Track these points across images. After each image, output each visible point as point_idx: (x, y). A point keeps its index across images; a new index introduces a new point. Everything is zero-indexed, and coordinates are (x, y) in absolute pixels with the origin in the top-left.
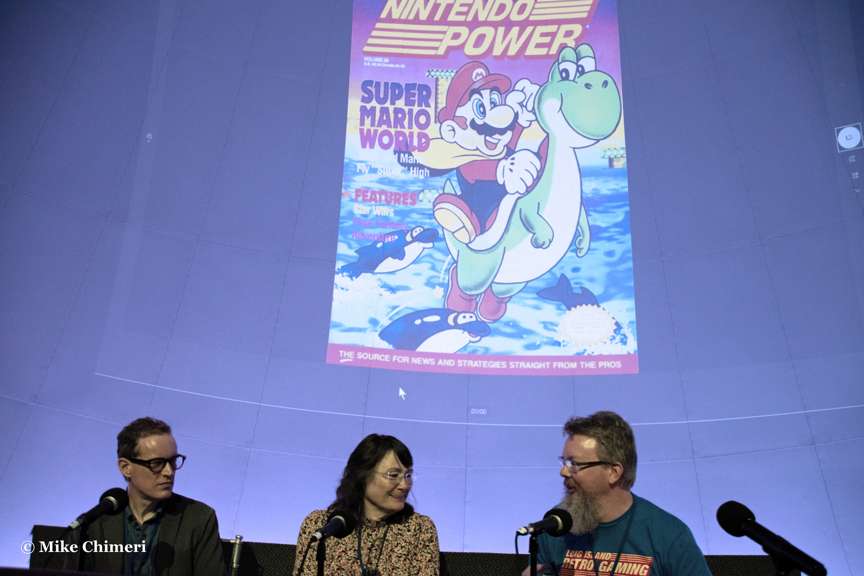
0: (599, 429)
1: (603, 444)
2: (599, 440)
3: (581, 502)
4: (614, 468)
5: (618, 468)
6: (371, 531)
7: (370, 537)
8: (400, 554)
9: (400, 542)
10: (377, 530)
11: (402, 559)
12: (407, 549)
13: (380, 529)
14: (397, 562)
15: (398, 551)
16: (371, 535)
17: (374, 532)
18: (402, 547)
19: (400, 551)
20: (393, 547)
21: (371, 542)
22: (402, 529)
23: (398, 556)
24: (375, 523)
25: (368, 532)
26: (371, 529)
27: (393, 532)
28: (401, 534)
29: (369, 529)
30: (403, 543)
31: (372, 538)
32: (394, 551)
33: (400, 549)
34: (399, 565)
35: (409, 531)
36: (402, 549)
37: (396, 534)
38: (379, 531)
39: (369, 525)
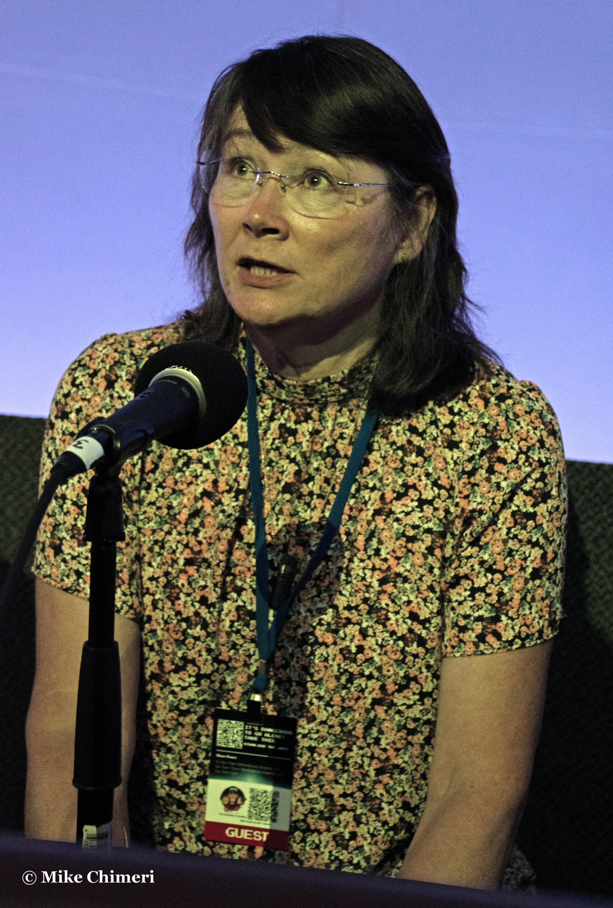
6: (293, 418)
7: (291, 439)
8: (415, 527)
9: (416, 481)
10: (315, 414)
11: (420, 547)
12: (441, 514)
13: (325, 413)
14: (399, 554)
15: (407, 514)
16: (293, 433)
17: (306, 421)
18: (422, 503)
19: (415, 518)
20: (389, 496)
21: (293, 461)
22: (424, 432)
23: (403, 535)
24: (299, 390)
25: (282, 421)
26: (293, 410)
27: (391, 440)
28: (420, 452)
29: (286, 412)
30: (426, 485)
31: (295, 444)
32: (391, 512)
33: (413, 510)
34: (408, 567)
35: (452, 445)
36: (422, 511)
37: (402, 448)
38: (324, 418)
39: (284, 397)
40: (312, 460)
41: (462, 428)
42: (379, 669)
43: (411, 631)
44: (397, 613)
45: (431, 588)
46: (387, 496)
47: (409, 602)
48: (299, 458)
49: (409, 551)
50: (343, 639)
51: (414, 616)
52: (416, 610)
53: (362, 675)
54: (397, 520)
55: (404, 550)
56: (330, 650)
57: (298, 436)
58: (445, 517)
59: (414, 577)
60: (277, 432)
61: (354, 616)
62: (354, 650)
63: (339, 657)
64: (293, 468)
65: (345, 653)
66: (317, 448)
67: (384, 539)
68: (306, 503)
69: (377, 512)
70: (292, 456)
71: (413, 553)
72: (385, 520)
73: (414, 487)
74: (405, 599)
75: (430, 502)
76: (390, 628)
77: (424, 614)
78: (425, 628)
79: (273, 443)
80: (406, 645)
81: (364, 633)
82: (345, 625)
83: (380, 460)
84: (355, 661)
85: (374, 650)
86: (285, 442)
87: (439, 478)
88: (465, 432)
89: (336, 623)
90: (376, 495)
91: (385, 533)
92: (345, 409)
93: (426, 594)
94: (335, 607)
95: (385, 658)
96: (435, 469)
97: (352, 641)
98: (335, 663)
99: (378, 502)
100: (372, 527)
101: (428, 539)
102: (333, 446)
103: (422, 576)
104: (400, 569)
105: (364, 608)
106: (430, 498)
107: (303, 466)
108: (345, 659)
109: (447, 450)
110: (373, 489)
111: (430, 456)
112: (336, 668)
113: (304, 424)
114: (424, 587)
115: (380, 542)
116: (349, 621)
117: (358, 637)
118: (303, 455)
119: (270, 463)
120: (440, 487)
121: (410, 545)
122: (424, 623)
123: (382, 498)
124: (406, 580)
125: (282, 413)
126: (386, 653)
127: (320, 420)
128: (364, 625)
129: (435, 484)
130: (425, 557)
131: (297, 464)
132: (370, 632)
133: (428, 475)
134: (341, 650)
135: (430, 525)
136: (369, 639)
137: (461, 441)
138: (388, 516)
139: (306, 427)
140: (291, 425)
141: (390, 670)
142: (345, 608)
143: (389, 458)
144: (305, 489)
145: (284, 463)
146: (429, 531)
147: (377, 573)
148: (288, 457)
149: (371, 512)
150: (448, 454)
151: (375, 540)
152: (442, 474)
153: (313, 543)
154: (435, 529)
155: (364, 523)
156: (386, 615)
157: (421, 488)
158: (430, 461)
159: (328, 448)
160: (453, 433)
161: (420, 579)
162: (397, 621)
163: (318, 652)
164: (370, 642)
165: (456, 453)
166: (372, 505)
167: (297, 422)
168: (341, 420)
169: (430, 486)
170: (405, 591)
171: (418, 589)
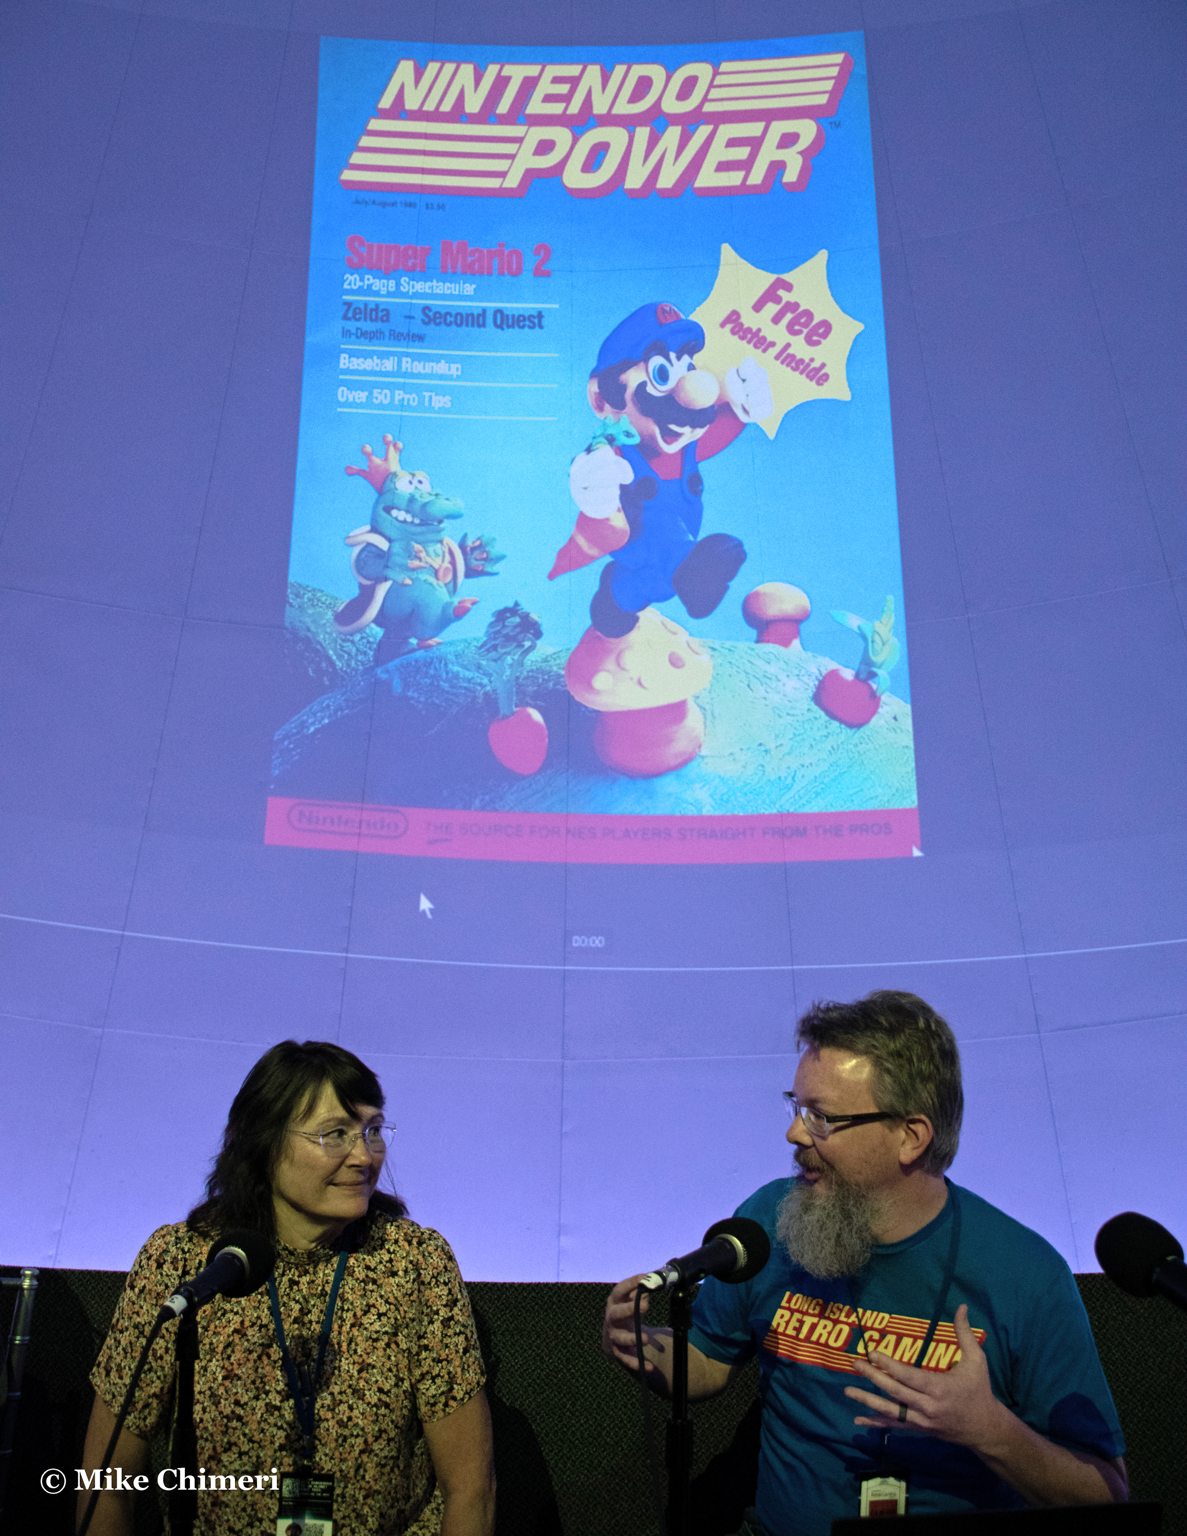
0: (879, 1035)
1: (888, 1071)
2: (878, 1062)
3: (833, 1205)
4: (912, 1126)
5: (919, 1128)
6: (297, 1273)
7: (295, 1287)
8: (377, 1332)
9: (374, 1302)
10: (311, 1270)
11: (381, 1344)
12: (393, 1321)
13: (318, 1269)
14: (369, 1351)
15: (371, 1324)
16: (297, 1283)
17: (305, 1275)
18: (380, 1315)
19: (377, 1326)
20: (359, 1313)
21: (297, 1302)
22: (375, 1268)
23: (370, 1338)
24: (305, 1256)
25: (290, 1276)
26: (297, 1268)
27: (355, 1277)
28: (374, 1282)
29: (293, 1270)
30: (381, 1303)
31: (299, 1290)
32: (362, 1324)
33: (375, 1321)
34: (375, 1358)
35: (394, 1274)
36: (380, 1321)
37: (363, 1281)
38: (317, 1272)
39: (292, 1261)
40: (310, 1300)
41: (397, 1261)
42: (363, 1429)
43: (380, 1400)
44: (370, 1390)
45: (390, 1370)
46: (358, 1314)
47: (377, 1381)
48: (301, 1300)
49: (375, 1348)
50: (338, 1414)
51: (380, 1390)
52: (381, 1386)
53: (352, 1435)
54: (366, 1329)
55: (371, 1347)
56: (330, 1423)
57: (300, 1285)
58: (395, 1323)
59: (379, 1365)
60: (288, 1283)
61: (344, 1398)
62: (345, 1420)
63: (336, 1426)
64: (298, 1307)
65: (341, 1424)
66: (314, 1292)
67: (359, 1342)
68: (307, 1328)
69: (353, 1325)
70: (297, 1298)
71: (377, 1349)
72: (358, 1330)
73: (374, 1306)
74: (374, 1379)
75: (385, 1314)
76: (366, 1401)
77: (387, 1387)
78: (388, 1396)
79: (285, 1291)
80: (378, 1409)
81: (351, 1408)
82: (339, 1405)
83: (349, 1290)
84: (346, 1427)
85: (359, 1418)
86: (292, 1289)
87: (389, 1298)
88: (399, 1264)
89: (334, 1404)
90: (350, 1314)
91: (360, 1338)
92: (329, 1265)
93: (386, 1374)
94: (332, 1394)
95: (365, 1421)
96: (385, 1292)
97: (343, 1414)
98: (334, 1431)
99: (352, 1318)
100: (351, 1335)
101: (386, 1338)
102: (323, 1289)
103: (384, 1363)
104: (370, 1361)
105: (349, 1391)
106: (384, 1311)
107: (304, 1304)
108: (340, 1426)
109: (391, 1278)
110: (348, 1310)
111: (382, 1284)
112: (335, 1434)
113: (304, 1277)
114: (385, 1370)
115: (357, 1345)
116: (341, 1402)
117: (347, 1411)
118: (304, 1297)
119: (284, 1304)
120: (390, 1304)
121: (375, 1344)
122: (387, 1393)
123: (355, 1315)
124: (374, 1367)
125: (290, 1271)
126: (366, 1418)
127: (314, 1274)
128: (351, 1402)
129: (387, 1302)
130: (385, 1350)
131: (300, 1304)
132: (355, 1406)
133: (381, 1297)
134: (338, 1422)
135: (386, 1329)
136: (354, 1411)
137: (398, 1271)
138: (360, 1327)
139: (305, 1279)
140: (296, 1278)
141: (368, 1429)
142: (339, 1393)
143: (356, 1289)
144: (306, 1319)
145: (292, 1304)
146: (386, 1333)
147: (356, 1365)
148: (294, 1299)
149: (348, 1326)
150: (392, 1280)
151: (353, 1344)
152: (390, 1295)
153: (315, 1354)
154: (390, 1331)
155: (345, 1334)
156: (364, 1393)
157: (378, 1306)
158: (381, 1287)
159: (321, 1291)
160: (393, 1266)
161: (383, 1365)
162: (370, 1395)
163: (322, 1425)
164: (356, 1412)
165: (397, 1279)
166: (349, 1321)
167: (299, 1276)
168: (327, 1272)
169: (384, 1303)
170: (373, 1375)
171: (382, 1372)
